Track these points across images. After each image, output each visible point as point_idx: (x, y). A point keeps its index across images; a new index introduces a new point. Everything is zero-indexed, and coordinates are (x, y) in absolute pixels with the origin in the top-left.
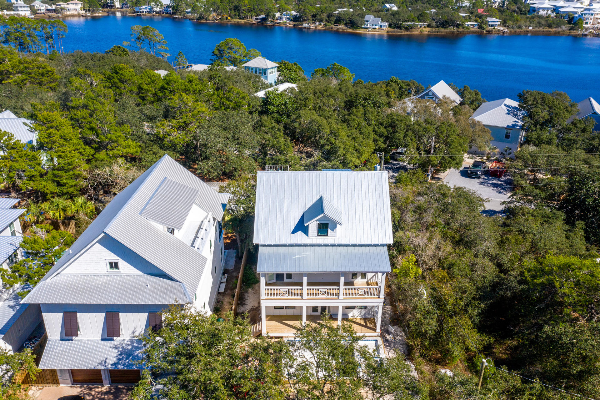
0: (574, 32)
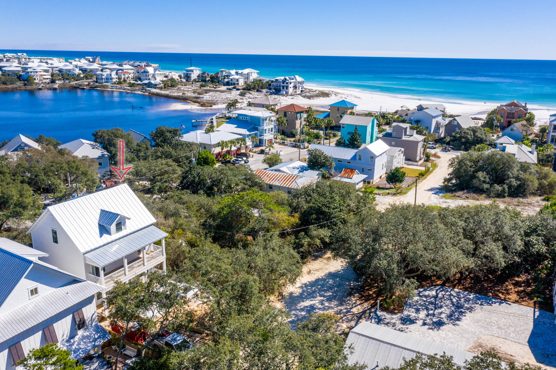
0: (29, 87)
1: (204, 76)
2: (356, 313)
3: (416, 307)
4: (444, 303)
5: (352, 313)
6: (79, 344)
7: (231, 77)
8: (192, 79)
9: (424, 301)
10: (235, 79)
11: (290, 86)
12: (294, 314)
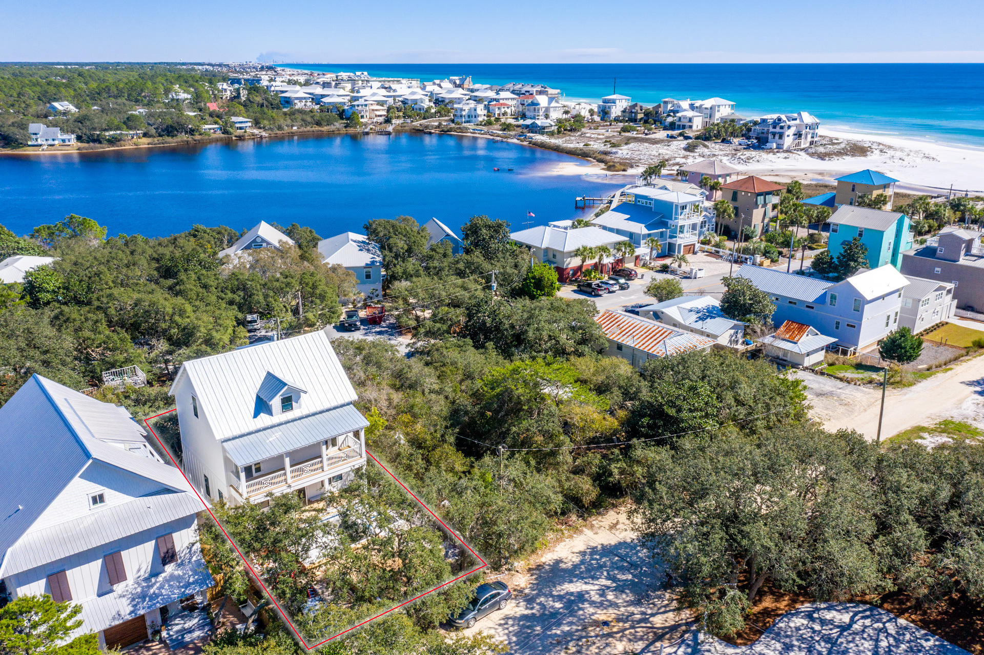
1: (633, 110)
2: (658, 625)
3: (787, 640)
4: (857, 646)
5: (649, 625)
6: (161, 587)
7: (678, 115)
8: (613, 115)
9: (814, 631)
10: (685, 117)
11: (787, 133)
12: (540, 604)
